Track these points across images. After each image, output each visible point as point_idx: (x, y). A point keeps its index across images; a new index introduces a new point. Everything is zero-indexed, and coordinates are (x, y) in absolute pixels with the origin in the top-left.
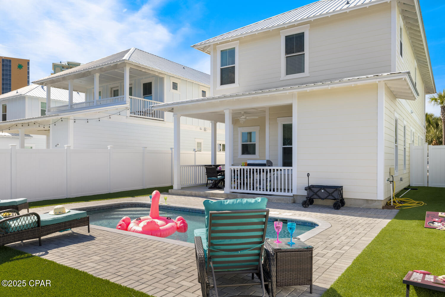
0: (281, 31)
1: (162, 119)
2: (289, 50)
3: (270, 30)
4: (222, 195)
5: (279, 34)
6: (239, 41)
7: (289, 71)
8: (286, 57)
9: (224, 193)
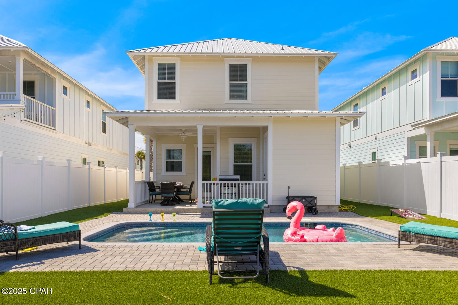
0: (225, 58)
1: (54, 128)
2: (232, 77)
3: (220, 56)
4: (196, 210)
5: (224, 60)
6: (180, 58)
7: (232, 96)
8: (230, 83)
9: (197, 208)
